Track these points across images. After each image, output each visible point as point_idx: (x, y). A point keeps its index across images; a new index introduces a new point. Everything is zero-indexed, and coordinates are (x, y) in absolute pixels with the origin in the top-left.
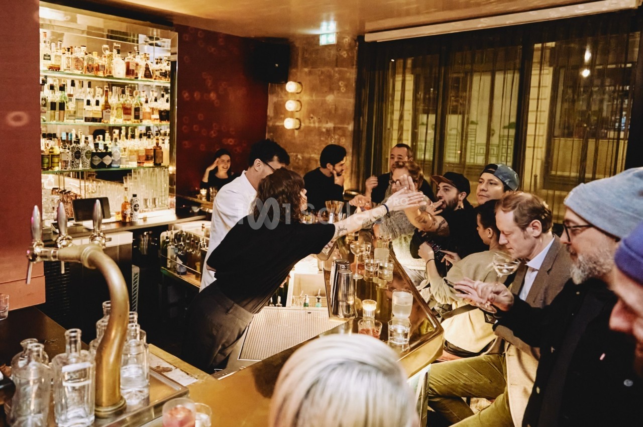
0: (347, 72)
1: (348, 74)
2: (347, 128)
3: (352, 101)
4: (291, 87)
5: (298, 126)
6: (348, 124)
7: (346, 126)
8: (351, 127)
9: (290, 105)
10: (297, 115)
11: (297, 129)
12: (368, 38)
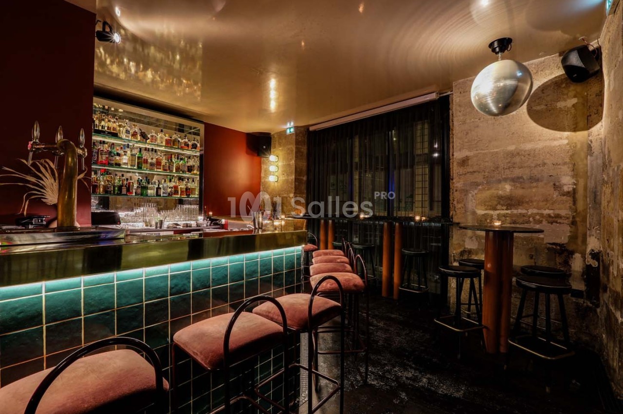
0: (301, 148)
1: (302, 149)
2: (302, 179)
3: (305, 164)
4: (272, 158)
5: (276, 180)
6: (303, 177)
7: (302, 178)
8: (305, 178)
9: (272, 168)
10: (276, 174)
11: (276, 182)
12: (311, 129)
